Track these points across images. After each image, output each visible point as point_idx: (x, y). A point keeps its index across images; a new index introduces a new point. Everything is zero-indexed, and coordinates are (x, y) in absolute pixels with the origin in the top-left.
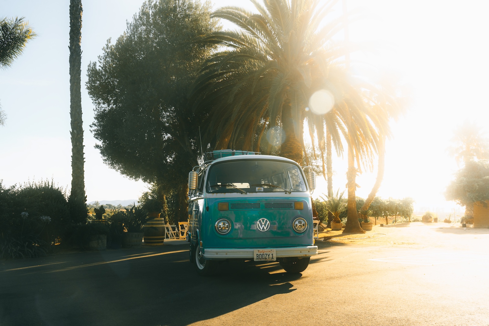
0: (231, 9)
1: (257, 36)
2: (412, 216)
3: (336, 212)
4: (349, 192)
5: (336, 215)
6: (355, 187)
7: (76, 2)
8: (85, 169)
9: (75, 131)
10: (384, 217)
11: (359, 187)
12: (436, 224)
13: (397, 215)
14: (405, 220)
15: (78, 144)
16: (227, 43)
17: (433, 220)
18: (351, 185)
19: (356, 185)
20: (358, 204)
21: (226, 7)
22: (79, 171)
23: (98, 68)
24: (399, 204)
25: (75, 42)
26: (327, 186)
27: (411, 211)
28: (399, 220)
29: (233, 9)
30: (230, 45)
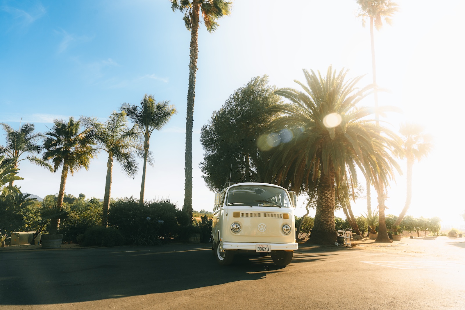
0: (286, 89)
1: (303, 106)
2: (440, 232)
3: (372, 226)
4: (380, 212)
5: (373, 228)
6: (385, 208)
7: (191, 91)
8: (193, 191)
9: (187, 168)
10: (416, 231)
11: (387, 208)
12: (460, 238)
13: (427, 230)
14: (434, 234)
15: (189, 176)
16: (283, 112)
17: (458, 235)
18: (381, 207)
19: (385, 207)
20: (394, 221)
21: (283, 89)
22: (189, 192)
23: (207, 129)
24: (428, 222)
25: (189, 115)
26: (367, 207)
27: (439, 227)
28: (430, 234)
29: (287, 89)
30: (286, 113)
